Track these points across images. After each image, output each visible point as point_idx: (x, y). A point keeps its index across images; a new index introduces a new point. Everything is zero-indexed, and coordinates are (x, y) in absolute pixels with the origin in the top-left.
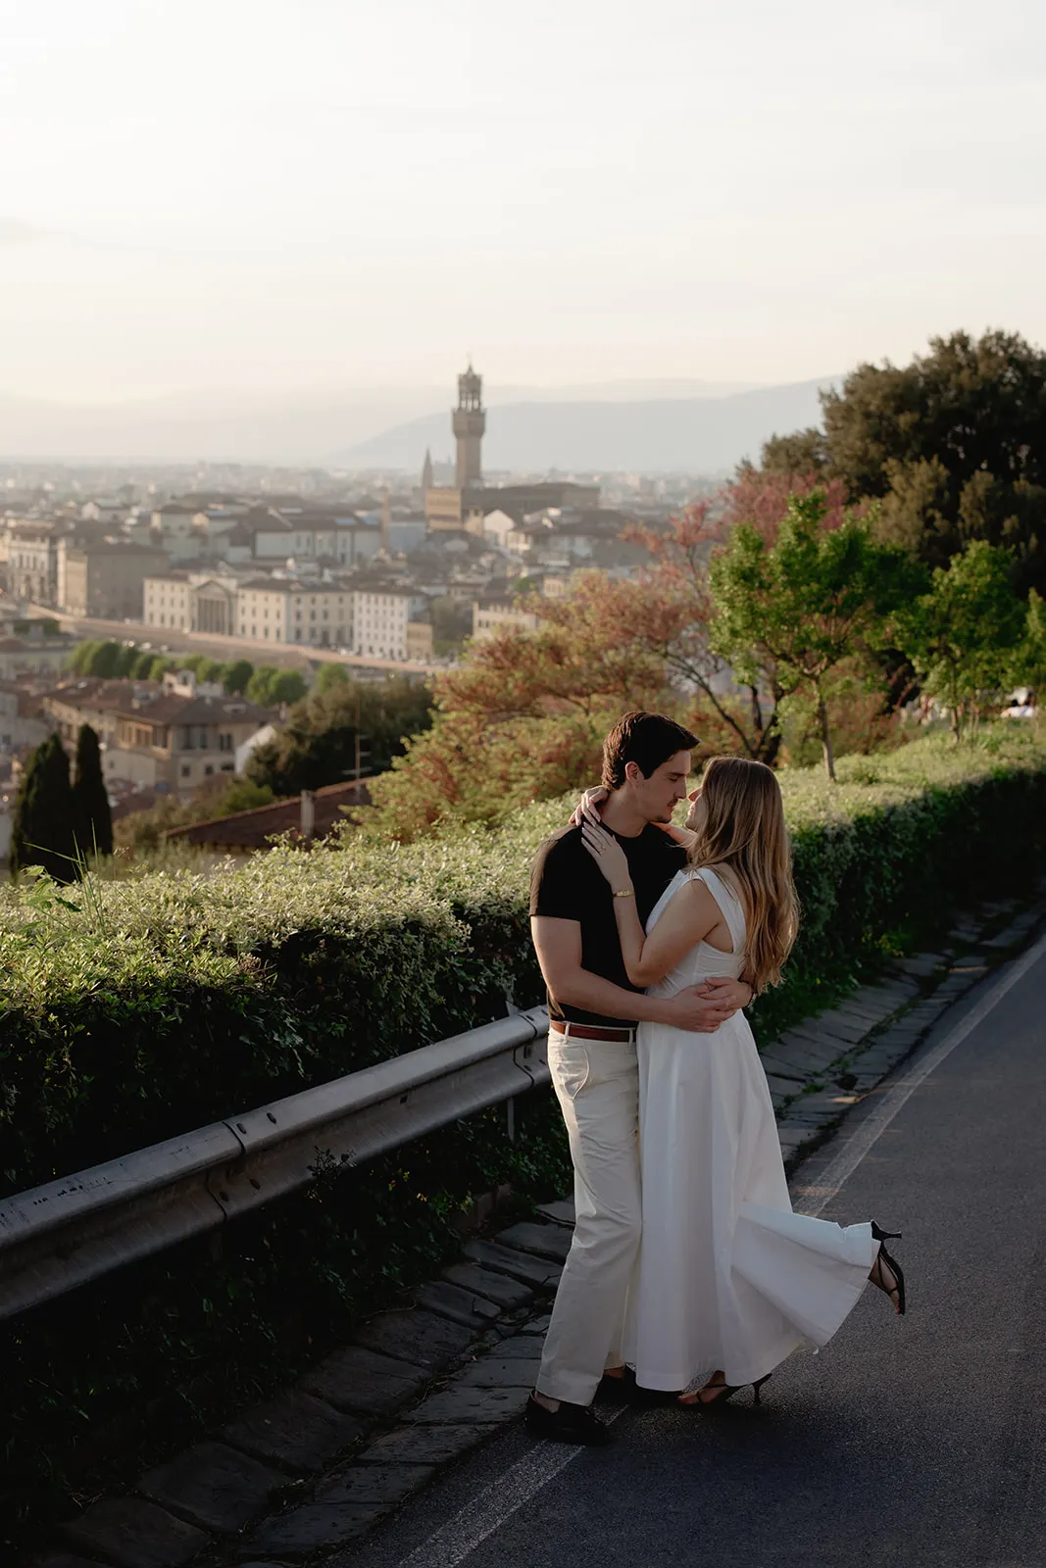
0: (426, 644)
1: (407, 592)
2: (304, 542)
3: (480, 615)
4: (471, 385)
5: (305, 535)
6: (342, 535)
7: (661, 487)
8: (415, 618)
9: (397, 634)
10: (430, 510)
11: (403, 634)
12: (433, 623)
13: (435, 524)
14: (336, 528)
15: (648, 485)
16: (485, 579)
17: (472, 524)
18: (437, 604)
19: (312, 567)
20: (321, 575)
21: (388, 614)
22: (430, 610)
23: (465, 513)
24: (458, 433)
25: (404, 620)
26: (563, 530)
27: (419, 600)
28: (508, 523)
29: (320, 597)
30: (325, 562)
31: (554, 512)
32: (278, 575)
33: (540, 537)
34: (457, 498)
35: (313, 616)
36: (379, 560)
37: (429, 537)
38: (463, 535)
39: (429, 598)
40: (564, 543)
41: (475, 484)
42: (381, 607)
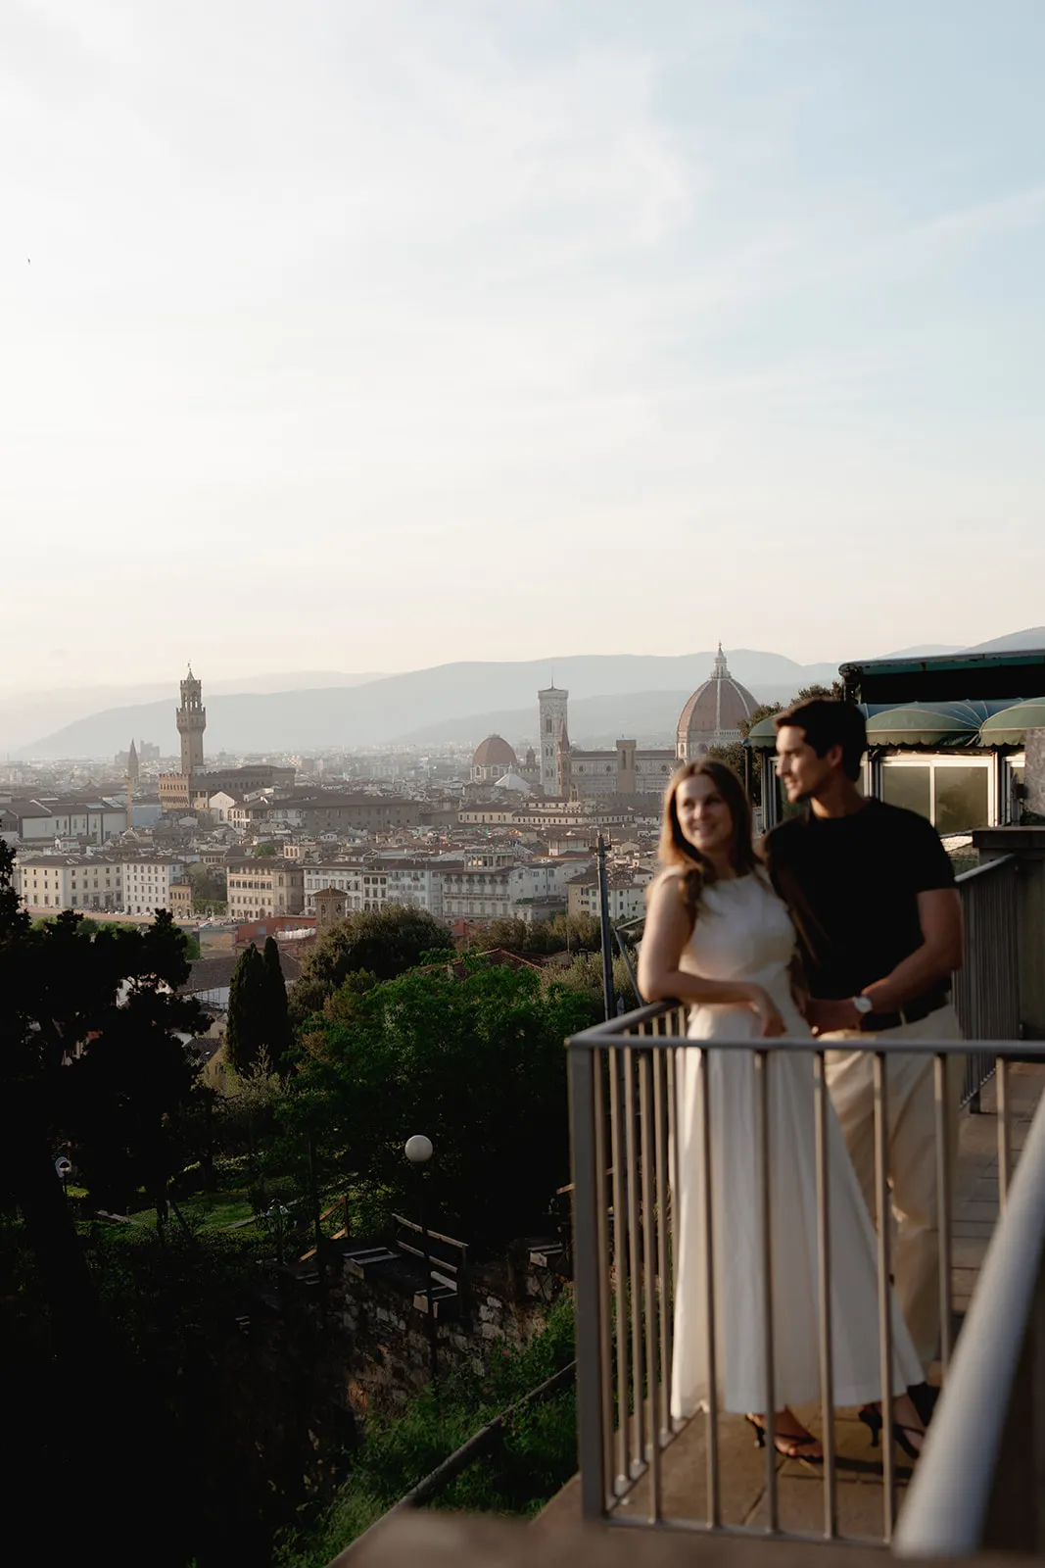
0: (187, 903)
1: (166, 861)
2: (61, 825)
3: (231, 877)
4: (191, 689)
5: (62, 819)
6: (94, 818)
7: (321, 765)
8: (176, 882)
9: (161, 896)
10: (162, 793)
11: (167, 896)
12: (192, 885)
13: (170, 805)
14: (89, 812)
15: (309, 763)
16: (225, 848)
17: (199, 804)
18: (192, 870)
19: (75, 845)
20: (84, 851)
21: (153, 879)
22: (187, 874)
23: (193, 795)
24: (182, 729)
25: (166, 884)
26: (277, 805)
27: (178, 867)
28: (232, 802)
29: (90, 869)
30: (85, 841)
31: (267, 791)
32: (48, 852)
33: (259, 811)
34: (186, 783)
35: (86, 884)
36: (128, 837)
37: (165, 816)
38: (193, 813)
39: (186, 865)
40: (279, 816)
41: (199, 771)
42: (146, 875)
